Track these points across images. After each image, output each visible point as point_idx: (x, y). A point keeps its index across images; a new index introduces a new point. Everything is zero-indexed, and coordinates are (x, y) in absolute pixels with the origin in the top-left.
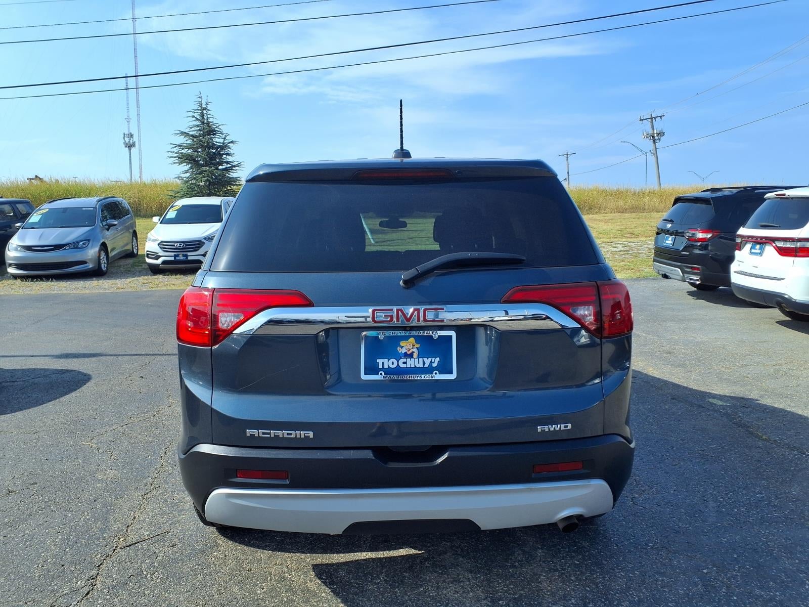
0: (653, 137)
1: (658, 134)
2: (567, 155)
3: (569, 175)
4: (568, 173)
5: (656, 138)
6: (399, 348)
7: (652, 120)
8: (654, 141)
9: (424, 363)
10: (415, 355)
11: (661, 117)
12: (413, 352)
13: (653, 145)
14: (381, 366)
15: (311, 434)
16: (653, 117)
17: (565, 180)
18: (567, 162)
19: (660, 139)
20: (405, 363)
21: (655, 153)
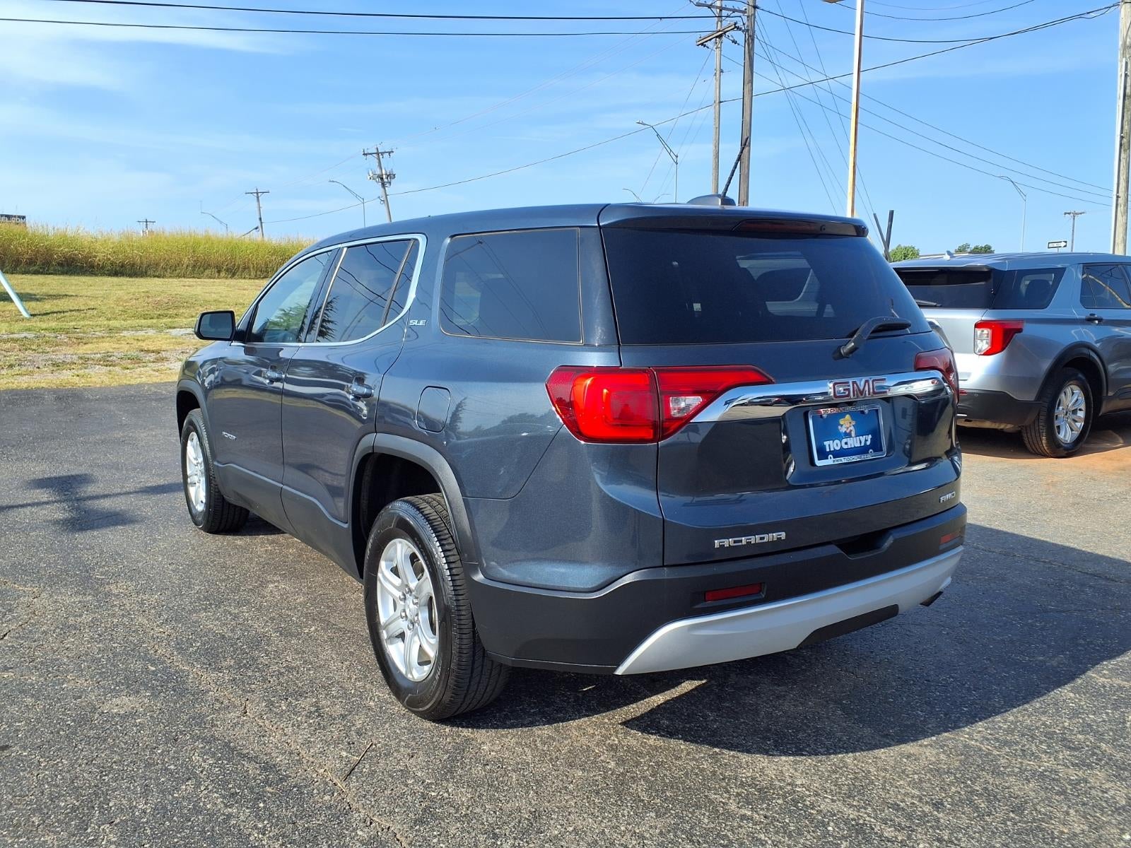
0: (382, 179)
1: (388, 176)
2: (257, 193)
3: (261, 223)
4: (260, 219)
5: (386, 180)
6: (839, 427)
7: (379, 157)
8: (383, 185)
9: (861, 442)
10: (853, 434)
11: (389, 153)
12: (851, 431)
13: (382, 189)
14: (828, 450)
15: (783, 535)
16: (380, 151)
17: (256, 228)
18: (256, 203)
19: (390, 183)
20: (846, 443)
21: (386, 202)
